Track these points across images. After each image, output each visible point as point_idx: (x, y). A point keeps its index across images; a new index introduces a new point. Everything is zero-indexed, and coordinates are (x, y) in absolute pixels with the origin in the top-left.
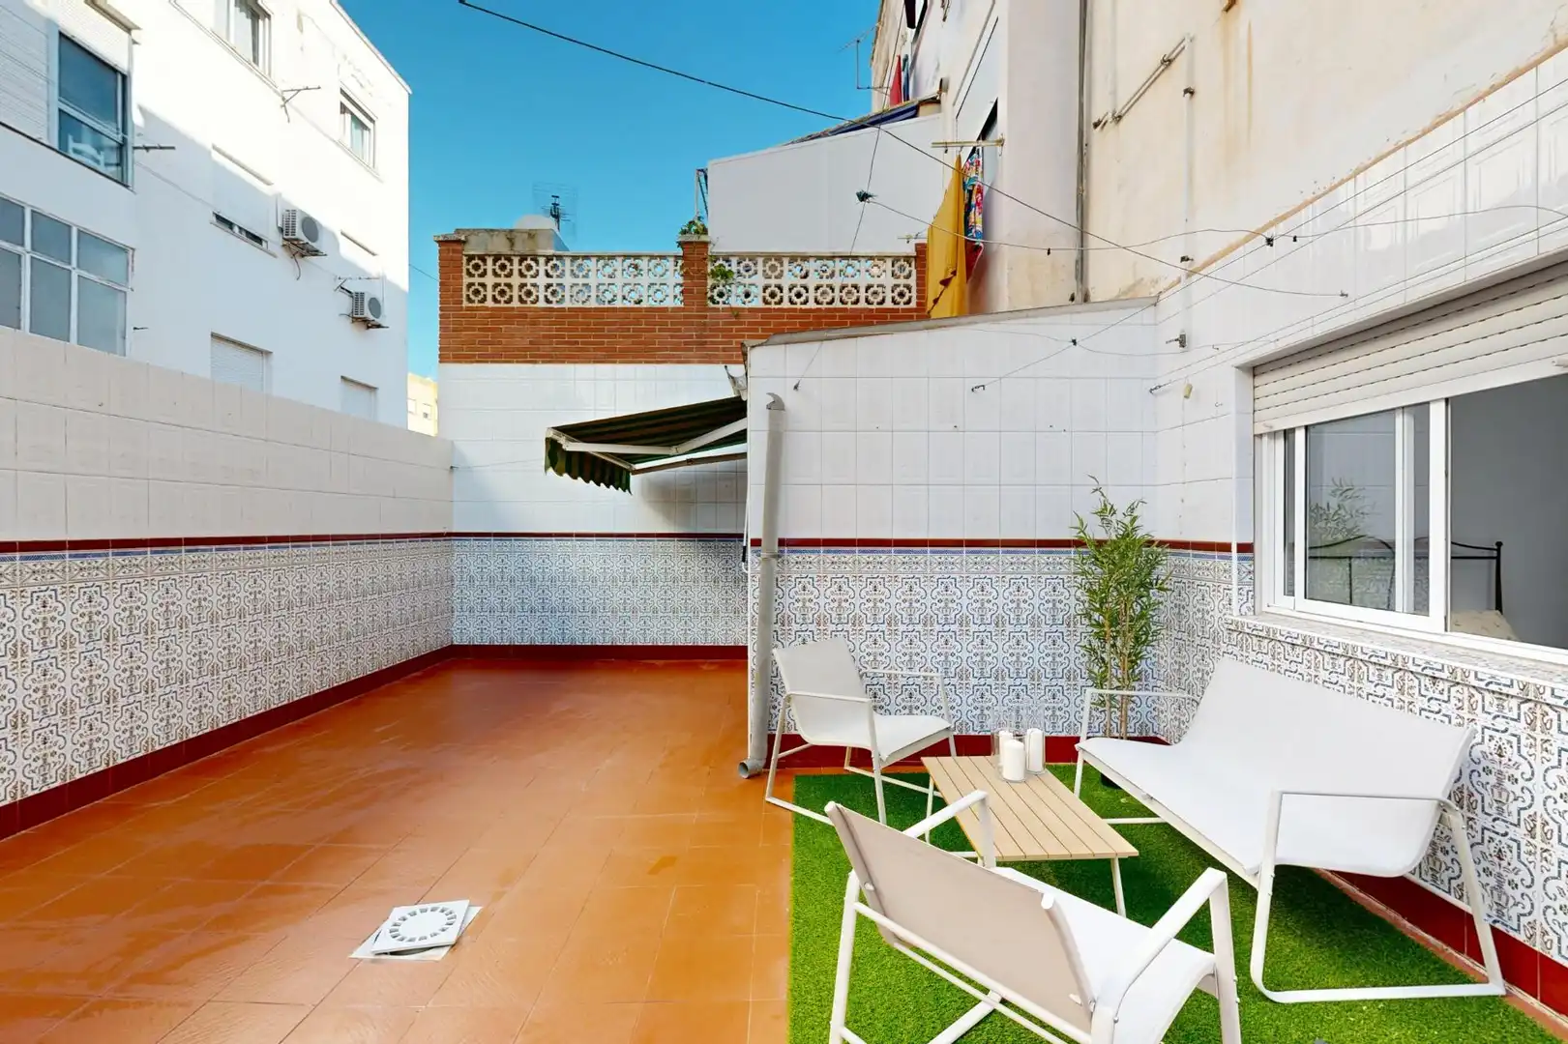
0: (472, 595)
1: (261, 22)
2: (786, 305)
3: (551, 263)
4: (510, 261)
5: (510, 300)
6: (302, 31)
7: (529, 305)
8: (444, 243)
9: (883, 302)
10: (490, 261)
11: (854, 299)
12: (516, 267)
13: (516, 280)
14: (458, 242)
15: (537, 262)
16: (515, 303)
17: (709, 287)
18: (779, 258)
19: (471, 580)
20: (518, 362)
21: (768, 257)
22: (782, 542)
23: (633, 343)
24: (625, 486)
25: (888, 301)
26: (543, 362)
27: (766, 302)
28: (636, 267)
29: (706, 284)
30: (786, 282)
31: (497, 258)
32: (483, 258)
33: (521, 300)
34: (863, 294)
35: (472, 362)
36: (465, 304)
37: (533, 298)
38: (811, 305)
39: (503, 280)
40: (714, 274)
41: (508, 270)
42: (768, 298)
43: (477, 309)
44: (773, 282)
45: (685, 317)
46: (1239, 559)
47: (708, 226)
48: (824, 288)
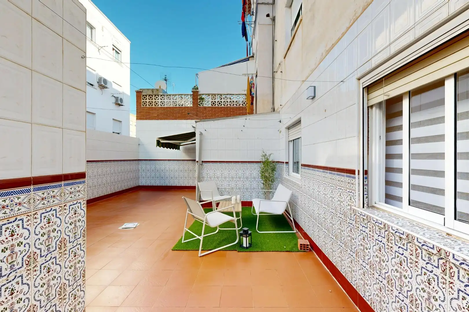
0: (144, 174)
1: (93, 30)
2: (217, 106)
3: (162, 97)
4: (152, 96)
5: (152, 105)
6: (103, 31)
7: (157, 106)
8: (137, 92)
9: (240, 105)
10: (148, 96)
11: (233, 104)
12: (154, 97)
13: (154, 101)
14: (141, 92)
15: (159, 96)
16: (154, 106)
17: (198, 102)
18: (215, 95)
19: (144, 170)
20: (154, 120)
21: (212, 95)
22: (202, 162)
23: (181, 115)
24: (179, 149)
25: (241, 104)
26: (160, 120)
27: (212, 105)
28: (182, 97)
29: (198, 101)
30: (216, 101)
31: (149, 95)
32: (146, 96)
33: (155, 105)
34: (235, 103)
35: (144, 120)
36: (142, 106)
37: (158, 105)
38: (223, 106)
39: (151, 101)
40: (200, 99)
41: (152, 98)
42: (213, 104)
43: (145, 107)
44: (214, 100)
45: (193, 109)
46: (286, 165)
47: (198, 87)
48: (226, 102)
